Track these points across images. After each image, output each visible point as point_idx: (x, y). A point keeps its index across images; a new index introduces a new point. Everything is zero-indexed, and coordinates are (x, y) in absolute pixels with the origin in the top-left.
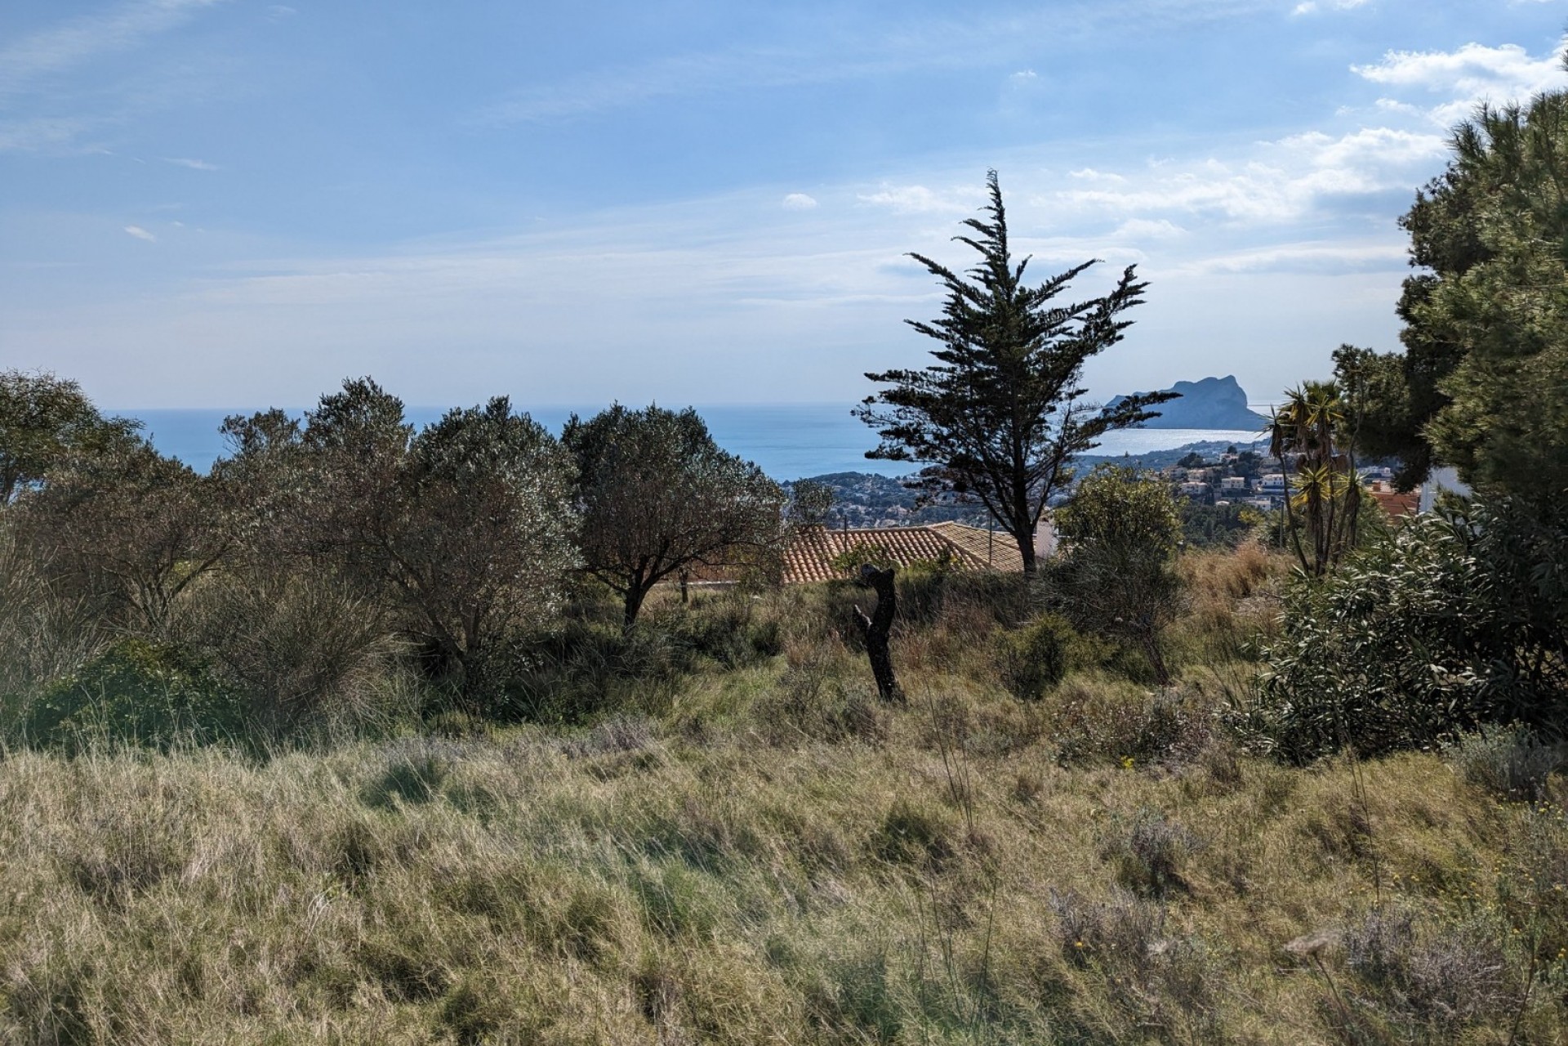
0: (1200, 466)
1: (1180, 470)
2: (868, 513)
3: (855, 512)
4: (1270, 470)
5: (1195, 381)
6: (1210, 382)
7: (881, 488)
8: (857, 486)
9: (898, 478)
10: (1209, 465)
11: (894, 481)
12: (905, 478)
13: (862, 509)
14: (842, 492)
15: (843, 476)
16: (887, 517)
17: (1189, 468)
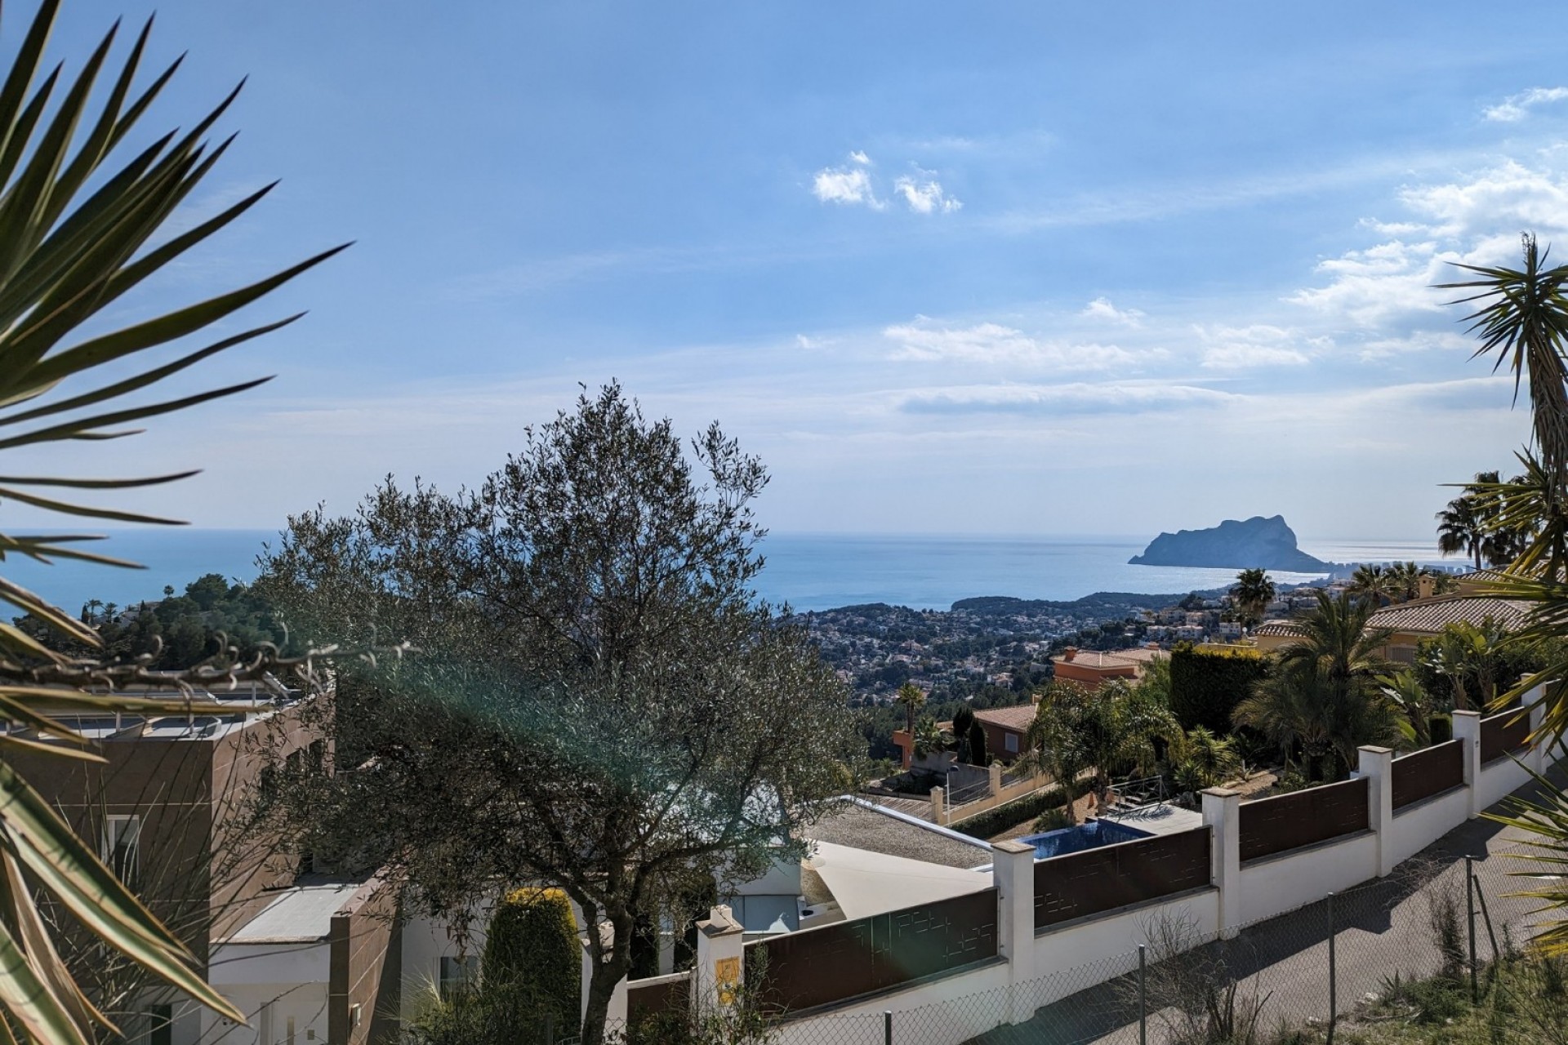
0: (1200, 608)
1: (1178, 613)
2: (881, 648)
3: (869, 647)
4: (1273, 615)
5: (1242, 519)
6: (1257, 521)
7: (905, 621)
8: (880, 618)
9: (924, 611)
10: (1209, 607)
11: (920, 614)
12: (931, 611)
13: (876, 642)
14: (866, 624)
15: (871, 607)
16: (900, 653)
17: (1188, 610)
